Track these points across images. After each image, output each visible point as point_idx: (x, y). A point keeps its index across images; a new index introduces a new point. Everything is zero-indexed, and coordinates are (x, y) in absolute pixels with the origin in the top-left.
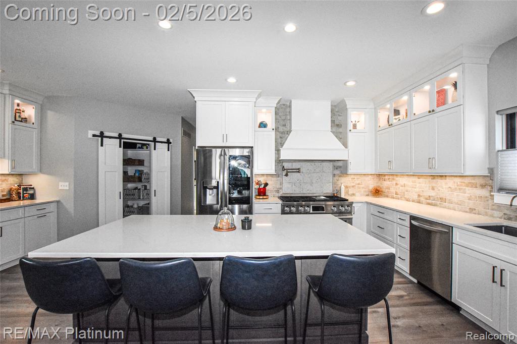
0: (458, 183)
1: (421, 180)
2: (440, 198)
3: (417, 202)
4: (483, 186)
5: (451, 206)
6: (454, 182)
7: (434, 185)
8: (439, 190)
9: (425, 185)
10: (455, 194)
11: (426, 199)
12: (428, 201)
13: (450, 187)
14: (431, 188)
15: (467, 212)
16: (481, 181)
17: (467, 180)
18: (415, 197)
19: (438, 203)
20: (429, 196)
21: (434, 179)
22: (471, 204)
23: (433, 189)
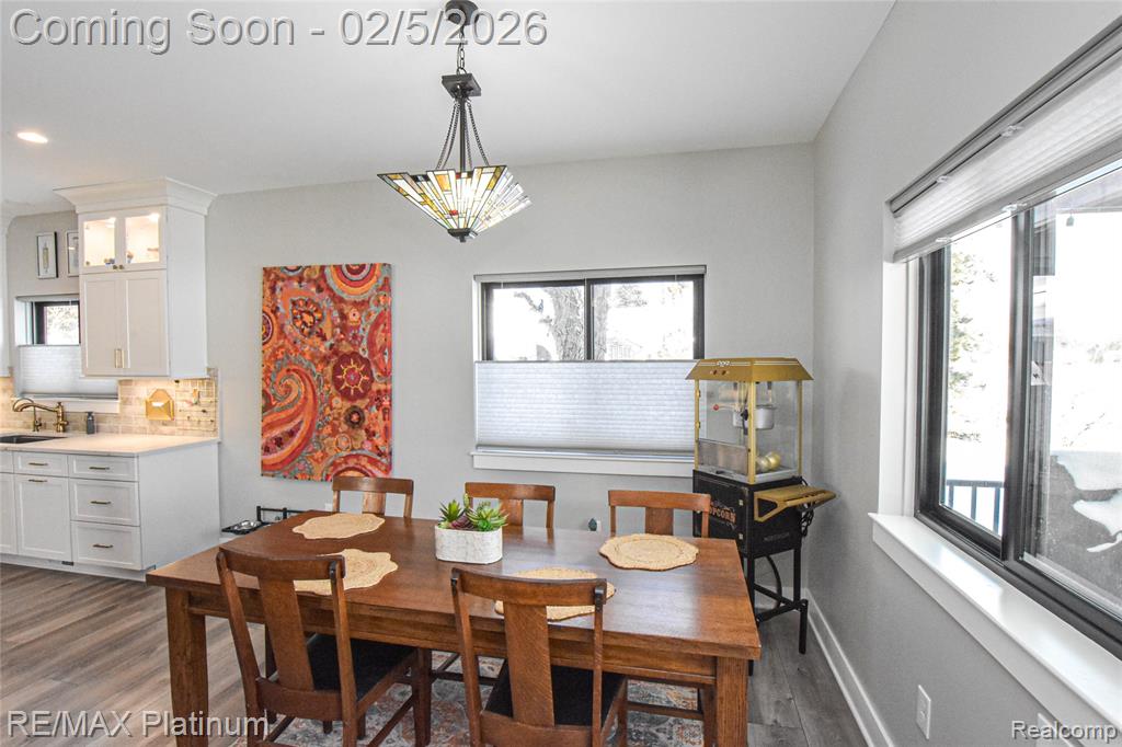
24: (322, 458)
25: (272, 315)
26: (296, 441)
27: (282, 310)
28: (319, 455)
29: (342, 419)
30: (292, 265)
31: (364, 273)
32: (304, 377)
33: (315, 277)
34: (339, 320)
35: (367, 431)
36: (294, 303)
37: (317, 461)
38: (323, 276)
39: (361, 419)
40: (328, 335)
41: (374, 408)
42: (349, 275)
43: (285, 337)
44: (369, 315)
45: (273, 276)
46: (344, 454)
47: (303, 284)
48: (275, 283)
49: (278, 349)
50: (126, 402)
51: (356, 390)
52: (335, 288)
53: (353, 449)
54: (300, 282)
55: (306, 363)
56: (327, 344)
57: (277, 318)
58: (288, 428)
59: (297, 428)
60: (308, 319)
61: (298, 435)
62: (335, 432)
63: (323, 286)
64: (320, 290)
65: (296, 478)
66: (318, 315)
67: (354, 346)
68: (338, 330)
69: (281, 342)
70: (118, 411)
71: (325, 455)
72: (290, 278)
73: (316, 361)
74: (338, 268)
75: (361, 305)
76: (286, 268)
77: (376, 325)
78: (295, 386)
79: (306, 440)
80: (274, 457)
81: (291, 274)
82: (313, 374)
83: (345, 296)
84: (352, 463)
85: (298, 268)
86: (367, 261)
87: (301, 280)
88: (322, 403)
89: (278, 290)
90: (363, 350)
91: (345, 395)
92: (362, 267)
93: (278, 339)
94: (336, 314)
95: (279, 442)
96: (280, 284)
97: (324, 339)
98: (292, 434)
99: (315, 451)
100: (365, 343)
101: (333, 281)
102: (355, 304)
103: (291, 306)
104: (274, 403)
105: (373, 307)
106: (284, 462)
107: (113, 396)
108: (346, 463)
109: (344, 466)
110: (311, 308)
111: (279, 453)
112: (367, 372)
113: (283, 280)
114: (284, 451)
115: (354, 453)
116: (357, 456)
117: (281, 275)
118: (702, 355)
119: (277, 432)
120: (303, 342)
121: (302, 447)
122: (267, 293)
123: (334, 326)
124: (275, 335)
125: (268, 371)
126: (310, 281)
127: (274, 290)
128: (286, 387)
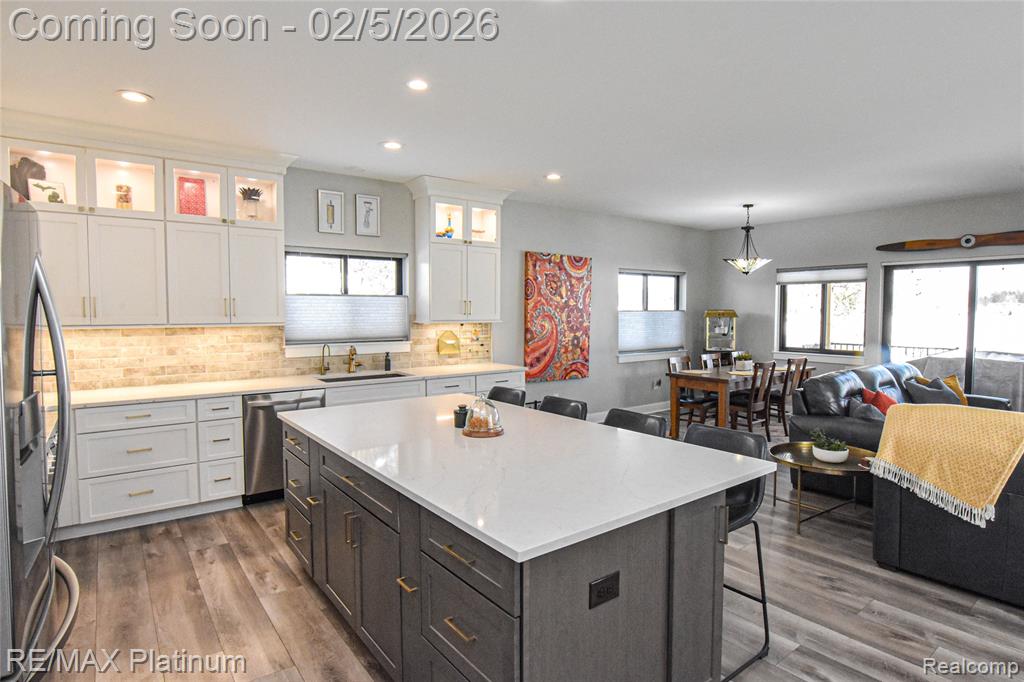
0: (230, 338)
1: (134, 339)
2: (192, 367)
3: (124, 386)
4: (269, 339)
5: (218, 375)
6: (222, 337)
7: (173, 345)
8: (188, 353)
9: (149, 348)
10: (224, 354)
11: (153, 374)
12: (157, 377)
13: (212, 346)
14: (165, 352)
15: (246, 378)
16: (268, 333)
17: (244, 333)
18: (119, 374)
19: (186, 375)
20: (163, 368)
21: (173, 334)
22: (253, 365)
23: (172, 352)
24: (561, 367)
25: (534, 282)
26: (547, 358)
27: (540, 279)
28: (559, 365)
29: (570, 343)
30: (545, 252)
31: (582, 262)
32: (551, 318)
33: (558, 261)
34: (569, 287)
35: (581, 349)
36: (546, 275)
37: (557, 369)
38: (562, 261)
39: (578, 342)
40: (564, 296)
41: (584, 336)
42: (574, 262)
43: (542, 296)
44: (583, 285)
45: (534, 258)
46: (570, 363)
47: (552, 264)
48: (536, 261)
49: (537, 303)
50: (416, 343)
51: (576, 326)
52: (568, 268)
53: (575, 359)
54: (550, 264)
55: (553, 311)
56: (563, 301)
57: (536, 283)
58: (543, 350)
59: (548, 350)
60: (554, 285)
61: (548, 355)
62: (566, 351)
63: (562, 267)
64: (560, 269)
65: (548, 380)
66: (559, 284)
67: (576, 302)
68: (569, 293)
69: (539, 298)
70: (408, 350)
71: (562, 364)
72: (544, 260)
73: (558, 310)
74: (569, 257)
75: (580, 279)
76: (542, 254)
77: (586, 291)
78: (547, 325)
79: (552, 357)
80: (536, 369)
81: (545, 257)
82: (557, 318)
83: (573, 274)
84: (573, 367)
85: (548, 255)
86: (584, 256)
87: (550, 262)
88: (561, 335)
89: (537, 268)
90: (580, 304)
91: (571, 329)
92: (581, 259)
93: (538, 296)
94: (568, 283)
95: (538, 360)
96: (538, 264)
97: (562, 298)
98: (545, 354)
99: (557, 363)
100: (581, 301)
101: (567, 265)
102: (577, 279)
103: (545, 277)
104: (535, 336)
105: (585, 281)
106: (541, 371)
107: (406, 338)
109: (570, 369)
110: (556, 279)
111: (538, 366)
112: (582, 316)
113: (540, 260)
115: (575, 361)
116: (576, 363)
117: (539, 257)
118: (677, 308)
119: (537, 354)
120: (551, 299)
121: (550, 361)
122: (531, 268)
123: (567, 290)
124: (536, 294)
125: (532, 316)
126: (555, 263)
127: (535, 266)
128: (542, 326)
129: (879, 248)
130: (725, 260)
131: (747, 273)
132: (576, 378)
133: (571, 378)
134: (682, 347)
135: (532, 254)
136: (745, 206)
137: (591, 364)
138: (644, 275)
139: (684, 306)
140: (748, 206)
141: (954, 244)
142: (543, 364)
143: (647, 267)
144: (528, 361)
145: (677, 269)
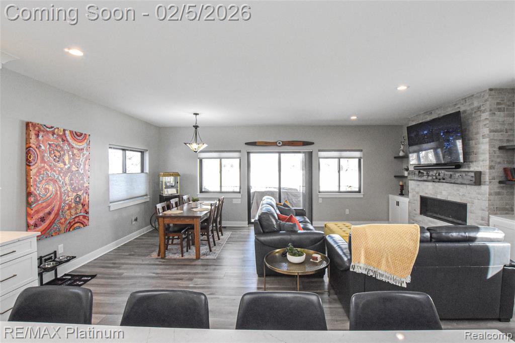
24: (65, 222)
25: (37, 150)
26: (52, 216)
27: (43, 147)
28: (63, 221)
29: (73, 201)
30: (48, 125)
31: (82, 137)
32: (55, 181)
33: (61, 134)
34: (72, 156)
35: (82, 204)
36: (50, 144)
37: (62, 224)
38: (64, 134)
39: (80, 200)
40: (67, 162)
41: (85, 194)
42: (76, 136)
43: (45, 162)
44: (84, 155)
45: (37, 128)
46: (74, 217)
47: (55, 136)
48: (39, 132)
49: (41, 169)
51: (78, 187)
52: (70, 141)
53: (77, 214)
54: (53, 135)
55: (56, 176)
56: (66, 167)
57: (39, 151)
58: (47, 210)
59: (52, 209)
60: (58, 154)
61: (53, 213)
62: (70, 208)
63: (64, 138)
64: (63, 140)
65: (52, 236)
66: (62, 153)
67: (78, 168)
68: (71, 161)
69: (43, 165)
71: (66, 219)
72: (47, 131)
73: (62, 175)
74: (71, 132)
75: (81, 150)
76: (45, 125)
77: (86, 160)
78: (51, 188)
79: (57, 214)
80: (40, 228)
81: (48, 129)
82: (60, 181)
83: (74, 145)
84: (77, 220)
85: (52, 127)
86: (84, 132)
87: (53, 134)
88: (64, 195)
89: (40, 137)
90: (81, 170)
91: (74, 190)
92: (81, 134)
93: (41, 163)
94: (70, 153)
95: (42, 219)
96: (41, 134)
97: (65, 165)
98: (49, 213)
99: (61, 219)
100: (82, 167)
101: (69, 138)
102: (79, 150)
103: (48, 146)
104: (39, 199)
105: (85, 152)
106: (46, 229)
108: (74, 221)
109: (73, 222)
110: (59, 149)
111: (43, 225)
112: (82, 179)
113: (43, 131)
114: (45, 224)
115: (78, 215)
116: (78, 216)
117: (42, 129)
118: (142, 171)
119: (41, 215)
120: (55, 166)
121: (54, 219)
122: (33, 137)
123: (70, 159)
124: (39, 161)
125: (35, 180)
126: (58, 135)
127: (38, 136)
128: (46, 189)
129: (246, 144)
130: (185, 144)
131: (196, 152)
132: (79, 227)
133: (74, 229)
134: (146, 195)
135: (34, 125)
136: (194, 114)
137: (90, 215)
138: (123, 150)
139: (147, 170)
140: (196, 114)
141: (274, 144)
142: (47, 222)
143: (127, 145)
144: (32, 222)
145: (142, 148)
